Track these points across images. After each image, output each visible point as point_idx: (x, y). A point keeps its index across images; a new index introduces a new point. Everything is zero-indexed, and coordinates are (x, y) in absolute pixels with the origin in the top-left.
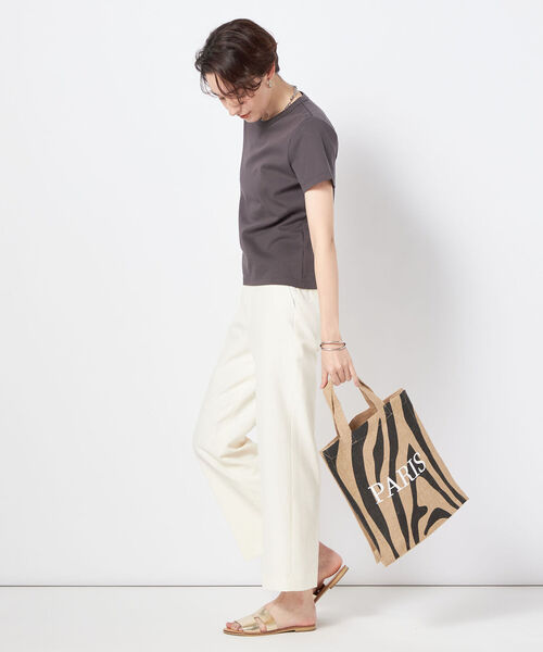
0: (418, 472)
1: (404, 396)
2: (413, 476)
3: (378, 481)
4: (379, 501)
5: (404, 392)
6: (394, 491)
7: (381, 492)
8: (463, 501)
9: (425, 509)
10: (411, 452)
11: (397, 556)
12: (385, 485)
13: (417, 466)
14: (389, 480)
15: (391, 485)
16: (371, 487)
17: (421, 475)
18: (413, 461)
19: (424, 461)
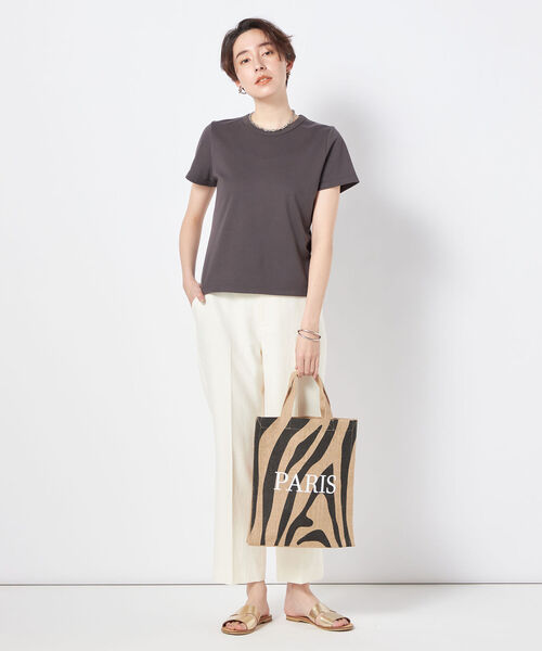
0: (325, 490)
1: (353, 425)
2: (319, 489)
3: (287, 472)
4: (277, 488)
5: (356, 421)
6: (294, 488)
7: (283, 483)
8: (349, 544)
9: (309, 523)
10: (329, 471)
11: (263, 543)
12: (290, 479)
13: (326, 485)
14: (296, 477)
15: (295, 482)
16: (278, 473)
17: (326, 494)
18: (326, 479)
19: (336, 486)
